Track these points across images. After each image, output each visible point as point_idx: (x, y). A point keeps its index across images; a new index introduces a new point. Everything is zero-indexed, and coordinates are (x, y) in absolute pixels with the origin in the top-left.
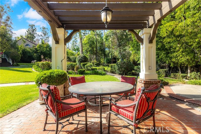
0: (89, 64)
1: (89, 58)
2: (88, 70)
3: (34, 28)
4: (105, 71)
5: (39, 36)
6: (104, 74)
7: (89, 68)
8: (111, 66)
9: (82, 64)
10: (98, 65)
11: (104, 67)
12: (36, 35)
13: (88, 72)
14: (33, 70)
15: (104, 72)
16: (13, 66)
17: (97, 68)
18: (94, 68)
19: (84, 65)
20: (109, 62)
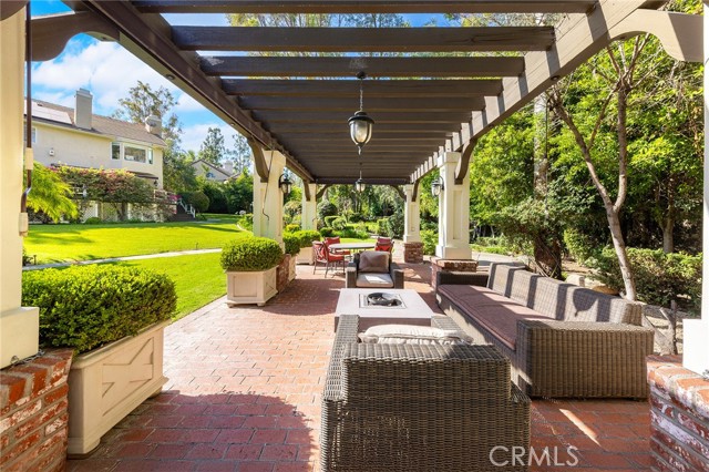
0: (339, 219)
1: (337, 206)
2: (338, 229)
3: (218, 136)
4: (368, 231)
5: (229, 153)
6: (366, 238)
7: (339, 226)
8: (381, 223)
9: (326, 218)
10: (355, 219)
11: (367, 224)
12: (222, 152)
13: (339, 233)
14: (238, 227)
15: (366, 234)
16: (197, 219)
17: (355, 225)
18: (348, 225)
19: (330, 221)
20: (379, 213)
